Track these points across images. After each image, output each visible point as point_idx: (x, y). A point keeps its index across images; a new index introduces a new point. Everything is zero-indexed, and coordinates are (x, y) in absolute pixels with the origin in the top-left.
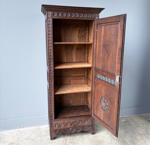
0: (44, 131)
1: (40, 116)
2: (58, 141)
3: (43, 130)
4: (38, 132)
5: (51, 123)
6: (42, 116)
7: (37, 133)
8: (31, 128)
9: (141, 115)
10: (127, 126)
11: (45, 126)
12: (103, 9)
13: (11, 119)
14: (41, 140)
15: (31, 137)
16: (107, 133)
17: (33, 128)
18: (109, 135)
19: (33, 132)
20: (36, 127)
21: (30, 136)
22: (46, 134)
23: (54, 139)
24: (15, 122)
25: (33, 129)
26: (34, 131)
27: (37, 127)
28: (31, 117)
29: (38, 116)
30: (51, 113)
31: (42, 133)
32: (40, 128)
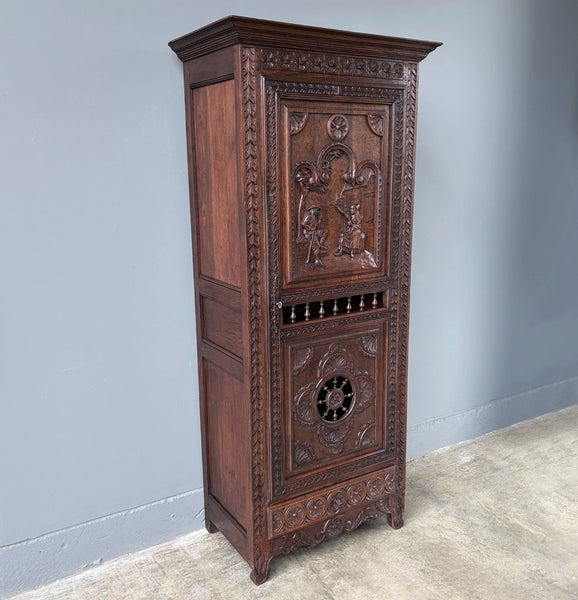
0: (199, 556)
1: (170, 499)
3: (195, 555)
4: (180, 565)
5: (257, 514)
6: (178, 497)
7: (177, 571)
8: (140, 556)
9: (507, 429)
10: (488, 474)
12: (434, 46)
13: (45, 538)
14: (216, 595)
15: (161, 592)
16: (442, 510)
17: (146, 555)
18: (454, 519)
19: (155, 570)
21: (156, 590)
22: (220, 567)
24: (62, 546)
25: (144, 558)
27: (162, 547)
28: (132, 512)
29: (162, 501)
30: (256, 473)
31: (201, 566)
32: (178, 550)
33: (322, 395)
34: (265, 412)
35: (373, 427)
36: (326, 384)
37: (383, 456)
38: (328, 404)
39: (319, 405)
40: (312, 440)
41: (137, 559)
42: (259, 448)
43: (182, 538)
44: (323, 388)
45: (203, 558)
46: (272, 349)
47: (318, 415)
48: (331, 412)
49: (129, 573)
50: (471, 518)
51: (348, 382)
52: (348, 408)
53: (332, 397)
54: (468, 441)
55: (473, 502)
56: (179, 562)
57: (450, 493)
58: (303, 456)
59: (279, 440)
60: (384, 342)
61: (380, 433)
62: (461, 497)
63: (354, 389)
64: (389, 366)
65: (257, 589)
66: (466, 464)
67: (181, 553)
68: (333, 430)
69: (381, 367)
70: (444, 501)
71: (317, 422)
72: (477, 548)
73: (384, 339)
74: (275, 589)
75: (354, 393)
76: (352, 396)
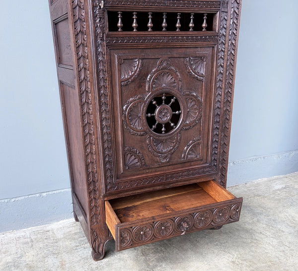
0: (62, 236)
1: (44, 194)
2: (120, 259)
3: (59, 235)
4: (45, 241)
5: (93, 204)
6: (50, 193)
7: (41, 245)
8: (20, 233)
11: (61, 222)
14: (62, 265)
15: (23, 259)
16: (256, 219)
17: (26, 232)
19: (27, 243)
20: (34, 228)
21: (21, 257)
22: (74, 244)
23: (106, 254)
25: (23, 234)
26: (29, 240)
27: (39, 228)
28: (13, 200)
29: (38, 195)
30: (90, 170)
31: (60, 243)
32: (49, 231)
33: (151, 108)
34: (95, 117)
35: (199, 144)
36: (155, 99)
37: (207, 170)
38: (156, 118)
39: (147, 118)
40: (142, 148)
41: (18, 234)
42: (91, 149)
43: (55, 223)
44: (151, 102)
45: (64, 238)
46: (97, 54)
47: (147, 127)
48: (160, 126)
49: (8, 244)
50: (279, 227)
51: (176, 100)
52: (176, 124)
53: (160, 112)
54: (281, 176)
55: (282, 215)
56: (46, 239)
57: (264, 208)
58: (133, 160)
59: (110, 144)
60: (212, 67)
61: (205, 150)
62: (271, 211)
63: (182, 107)
64: (216, 89)
65: (95, 264)
66: (279, 190)
67: (51, 233)
68: (162, 142)
69: (209, 91)
70: (257, 213)
71: (146, 133)
72: (282, 248)
73: (212, 63)
74: (108, 265)
75: (182, 111)
76: (180, 114)
